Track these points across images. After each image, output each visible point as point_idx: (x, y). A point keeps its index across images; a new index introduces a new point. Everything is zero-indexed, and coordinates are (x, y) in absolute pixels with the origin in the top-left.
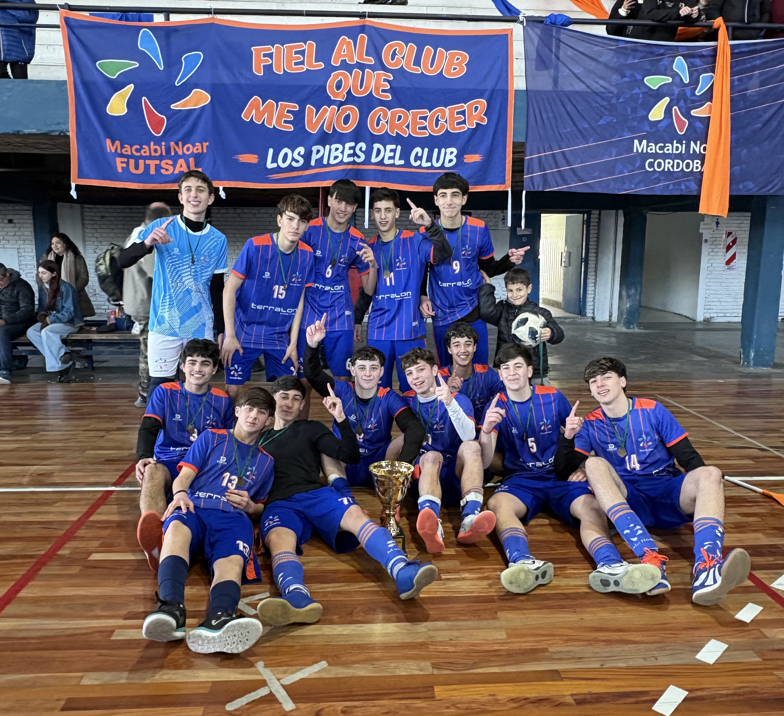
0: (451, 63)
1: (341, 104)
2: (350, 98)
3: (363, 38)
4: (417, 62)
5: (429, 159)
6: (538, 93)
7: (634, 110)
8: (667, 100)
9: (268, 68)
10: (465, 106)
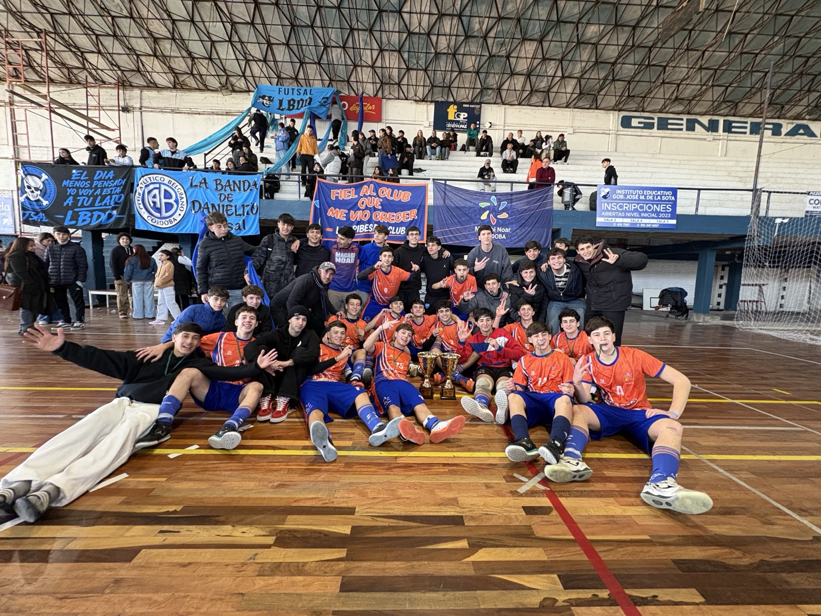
0: (404, 196)
1: (364, 210)
2: (367, 208)
3: (372, 185)
4: (391, 196)
5: (395, 231)
6: (438, 207)
7: (475, 215)
8: (488, 212)
9: (337, 197)
10: (409, 212)
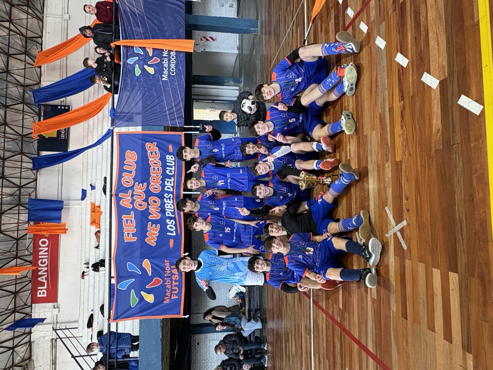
0: (131, 158)
1: (148, 204)
3: (120, 195)
4: (131, 172)
5: (171, 167)
6: (143, 121)
7: (150, 80)
8: (145, 66)
9: (134, 235)
10: (149, 152)
